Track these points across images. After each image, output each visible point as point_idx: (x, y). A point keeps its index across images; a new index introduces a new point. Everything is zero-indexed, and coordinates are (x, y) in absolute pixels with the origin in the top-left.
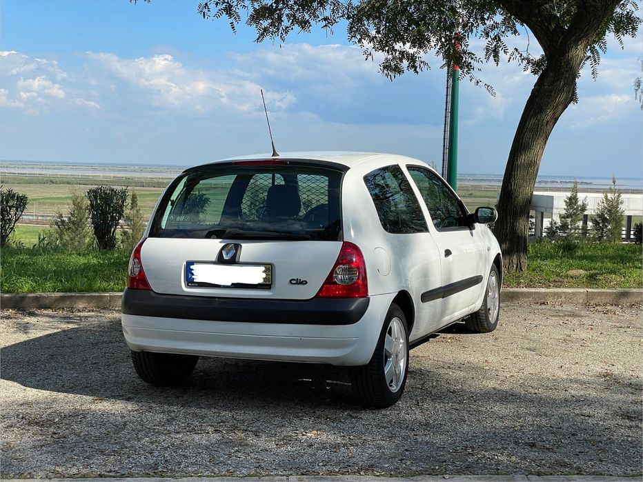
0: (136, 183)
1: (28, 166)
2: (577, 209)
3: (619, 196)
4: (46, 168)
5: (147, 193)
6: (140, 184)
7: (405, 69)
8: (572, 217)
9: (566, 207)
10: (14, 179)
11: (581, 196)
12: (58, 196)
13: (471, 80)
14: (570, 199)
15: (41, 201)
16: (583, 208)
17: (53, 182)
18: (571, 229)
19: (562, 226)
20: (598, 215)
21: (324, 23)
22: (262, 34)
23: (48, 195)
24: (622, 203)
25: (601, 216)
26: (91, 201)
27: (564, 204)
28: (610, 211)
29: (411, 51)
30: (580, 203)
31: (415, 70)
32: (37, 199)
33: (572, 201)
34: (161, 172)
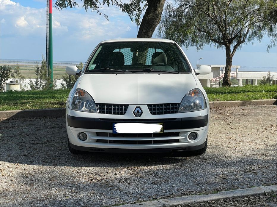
13: (98, 12)
31: (71, 6)
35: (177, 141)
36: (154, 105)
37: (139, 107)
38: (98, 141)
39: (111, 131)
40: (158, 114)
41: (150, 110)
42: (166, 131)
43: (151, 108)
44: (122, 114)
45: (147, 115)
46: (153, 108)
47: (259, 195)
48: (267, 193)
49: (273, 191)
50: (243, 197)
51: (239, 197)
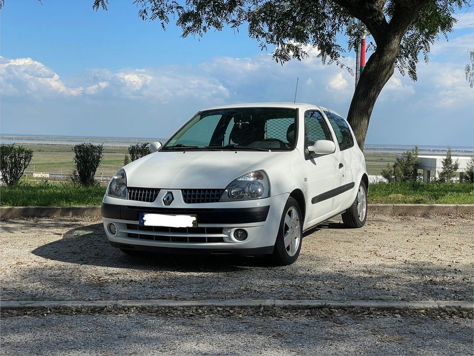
2: (451, 168)
7: (291, 57)
8: (447, 174)
9: (443, 166)
11: (453, 158)
13: (337, 65)
14: (446, 160)
16: (456, 167)
18: (447, 183)
19: (440, 181)
20: (468, 172)
21: (232, 24)
22: (186, 32)
25: (470, 173)
26: (76, 153)
27: (442, 164)
29: (295, 44)
30: (453, 163)
31: (298, 58)
33: (447, 162)
35: (221, 240)
36: (190, 190)
37: (171, 193)
38: (130, 236)
39: (137, 223)
40: (194, 202)
41: (185, 196)
42: (200, 225)
43: (185, 194)
44: (151, 201)
45: (179, 202)
46: (188, 194)
47: (251, 307)
48: (264, 306)
49: (274, 306)
50: (224, 307)
51: (220, 307)
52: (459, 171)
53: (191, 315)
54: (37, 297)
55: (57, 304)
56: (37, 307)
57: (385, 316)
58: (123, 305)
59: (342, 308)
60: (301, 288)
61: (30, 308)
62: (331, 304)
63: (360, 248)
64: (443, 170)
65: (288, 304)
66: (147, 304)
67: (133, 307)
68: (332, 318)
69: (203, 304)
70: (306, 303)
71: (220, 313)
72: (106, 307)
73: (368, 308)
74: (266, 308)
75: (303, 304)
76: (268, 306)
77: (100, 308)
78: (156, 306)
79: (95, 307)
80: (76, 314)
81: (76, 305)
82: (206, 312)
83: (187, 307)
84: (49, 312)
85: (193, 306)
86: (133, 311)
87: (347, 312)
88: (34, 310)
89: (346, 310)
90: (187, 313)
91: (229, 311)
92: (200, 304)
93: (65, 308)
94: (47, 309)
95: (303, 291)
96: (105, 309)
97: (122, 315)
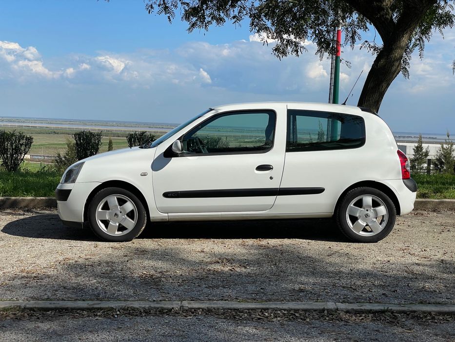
0: (114, 134)
1: (39, 122)
2: (422, 155)
3: (452, 146)
4: (51, 123)
5: (121, 141)
6: (117, 135)
8: (418, 161)
9: (414, 153)
10: (28, 130)
11: (424, 146)
12: (60, 143)
14: (417, 147)
15: (47, 146)
16: (427, 154)
17: (56, 133)
18: (417, 169)
19: (411, 167)
20: (437, 159)
21: (234, 20)
23: (52, 142)
24: (453, 151)
25: (439, 160)
26: (76, 141)
27: (413, 151)
28: (445, 156)
29: (294, 40)
30: (424, 150)
31: (297, 53)
32: (44, 145)
33: (418, 149)
34: (132, 127)
47: (315, 310)
48: (327, 310)
49: (337, 309)
50: (289, 310)
51: (285, 310)
52: (429, 158)
53: (259, 319)
54: (101, 296)
55: (125, 305)
56: (107, 308)
57: (448, 321)
58: (189, 306)
59: (404, 312)
60: (354, 290)
61: (98, 309)
62: (393, 308)
63: (391, 246)
64: (414, 156)
65: (351, 308)
66: (213, 306)
67: (199, 309)
68: (399, 323)
69: (267, 306)
70: (368, 307)
71: (286, 316)
72: (173, 308)
73: (430, 313)
74: (330, 312)
75: (366, 308)
76: (331, 310)
77: (167, 309)
78: (221, 308)
79: (163, 309)
80: (145, 315)
81: (144, 306)
82: (272, 315)
83: (252, 309)
84: (118, 313)
85: (258, 309)
86: (200, 313)
87: (410, 316)
88: (103, 311)
89: (408, 315)
90: (254, 316)
91: (295, 315)
92: (264, 307)
93: (134, 309)
94: (115, 310)
95: (357, 293)
96: (173, 310)
97: (191, 317)
